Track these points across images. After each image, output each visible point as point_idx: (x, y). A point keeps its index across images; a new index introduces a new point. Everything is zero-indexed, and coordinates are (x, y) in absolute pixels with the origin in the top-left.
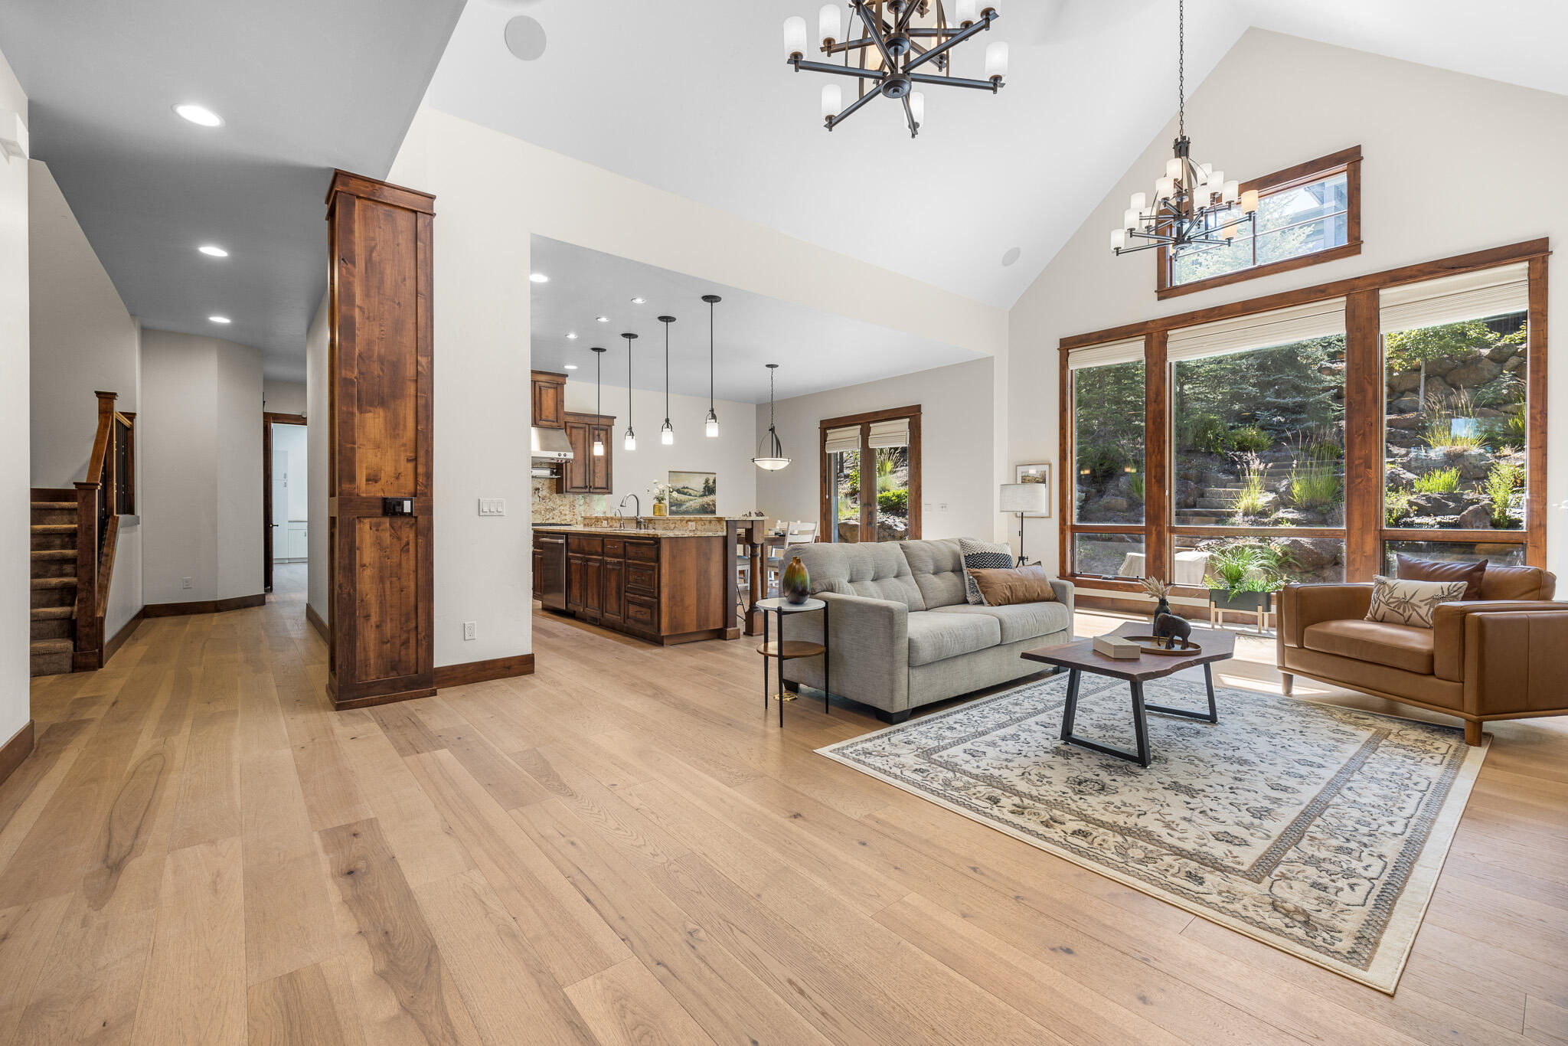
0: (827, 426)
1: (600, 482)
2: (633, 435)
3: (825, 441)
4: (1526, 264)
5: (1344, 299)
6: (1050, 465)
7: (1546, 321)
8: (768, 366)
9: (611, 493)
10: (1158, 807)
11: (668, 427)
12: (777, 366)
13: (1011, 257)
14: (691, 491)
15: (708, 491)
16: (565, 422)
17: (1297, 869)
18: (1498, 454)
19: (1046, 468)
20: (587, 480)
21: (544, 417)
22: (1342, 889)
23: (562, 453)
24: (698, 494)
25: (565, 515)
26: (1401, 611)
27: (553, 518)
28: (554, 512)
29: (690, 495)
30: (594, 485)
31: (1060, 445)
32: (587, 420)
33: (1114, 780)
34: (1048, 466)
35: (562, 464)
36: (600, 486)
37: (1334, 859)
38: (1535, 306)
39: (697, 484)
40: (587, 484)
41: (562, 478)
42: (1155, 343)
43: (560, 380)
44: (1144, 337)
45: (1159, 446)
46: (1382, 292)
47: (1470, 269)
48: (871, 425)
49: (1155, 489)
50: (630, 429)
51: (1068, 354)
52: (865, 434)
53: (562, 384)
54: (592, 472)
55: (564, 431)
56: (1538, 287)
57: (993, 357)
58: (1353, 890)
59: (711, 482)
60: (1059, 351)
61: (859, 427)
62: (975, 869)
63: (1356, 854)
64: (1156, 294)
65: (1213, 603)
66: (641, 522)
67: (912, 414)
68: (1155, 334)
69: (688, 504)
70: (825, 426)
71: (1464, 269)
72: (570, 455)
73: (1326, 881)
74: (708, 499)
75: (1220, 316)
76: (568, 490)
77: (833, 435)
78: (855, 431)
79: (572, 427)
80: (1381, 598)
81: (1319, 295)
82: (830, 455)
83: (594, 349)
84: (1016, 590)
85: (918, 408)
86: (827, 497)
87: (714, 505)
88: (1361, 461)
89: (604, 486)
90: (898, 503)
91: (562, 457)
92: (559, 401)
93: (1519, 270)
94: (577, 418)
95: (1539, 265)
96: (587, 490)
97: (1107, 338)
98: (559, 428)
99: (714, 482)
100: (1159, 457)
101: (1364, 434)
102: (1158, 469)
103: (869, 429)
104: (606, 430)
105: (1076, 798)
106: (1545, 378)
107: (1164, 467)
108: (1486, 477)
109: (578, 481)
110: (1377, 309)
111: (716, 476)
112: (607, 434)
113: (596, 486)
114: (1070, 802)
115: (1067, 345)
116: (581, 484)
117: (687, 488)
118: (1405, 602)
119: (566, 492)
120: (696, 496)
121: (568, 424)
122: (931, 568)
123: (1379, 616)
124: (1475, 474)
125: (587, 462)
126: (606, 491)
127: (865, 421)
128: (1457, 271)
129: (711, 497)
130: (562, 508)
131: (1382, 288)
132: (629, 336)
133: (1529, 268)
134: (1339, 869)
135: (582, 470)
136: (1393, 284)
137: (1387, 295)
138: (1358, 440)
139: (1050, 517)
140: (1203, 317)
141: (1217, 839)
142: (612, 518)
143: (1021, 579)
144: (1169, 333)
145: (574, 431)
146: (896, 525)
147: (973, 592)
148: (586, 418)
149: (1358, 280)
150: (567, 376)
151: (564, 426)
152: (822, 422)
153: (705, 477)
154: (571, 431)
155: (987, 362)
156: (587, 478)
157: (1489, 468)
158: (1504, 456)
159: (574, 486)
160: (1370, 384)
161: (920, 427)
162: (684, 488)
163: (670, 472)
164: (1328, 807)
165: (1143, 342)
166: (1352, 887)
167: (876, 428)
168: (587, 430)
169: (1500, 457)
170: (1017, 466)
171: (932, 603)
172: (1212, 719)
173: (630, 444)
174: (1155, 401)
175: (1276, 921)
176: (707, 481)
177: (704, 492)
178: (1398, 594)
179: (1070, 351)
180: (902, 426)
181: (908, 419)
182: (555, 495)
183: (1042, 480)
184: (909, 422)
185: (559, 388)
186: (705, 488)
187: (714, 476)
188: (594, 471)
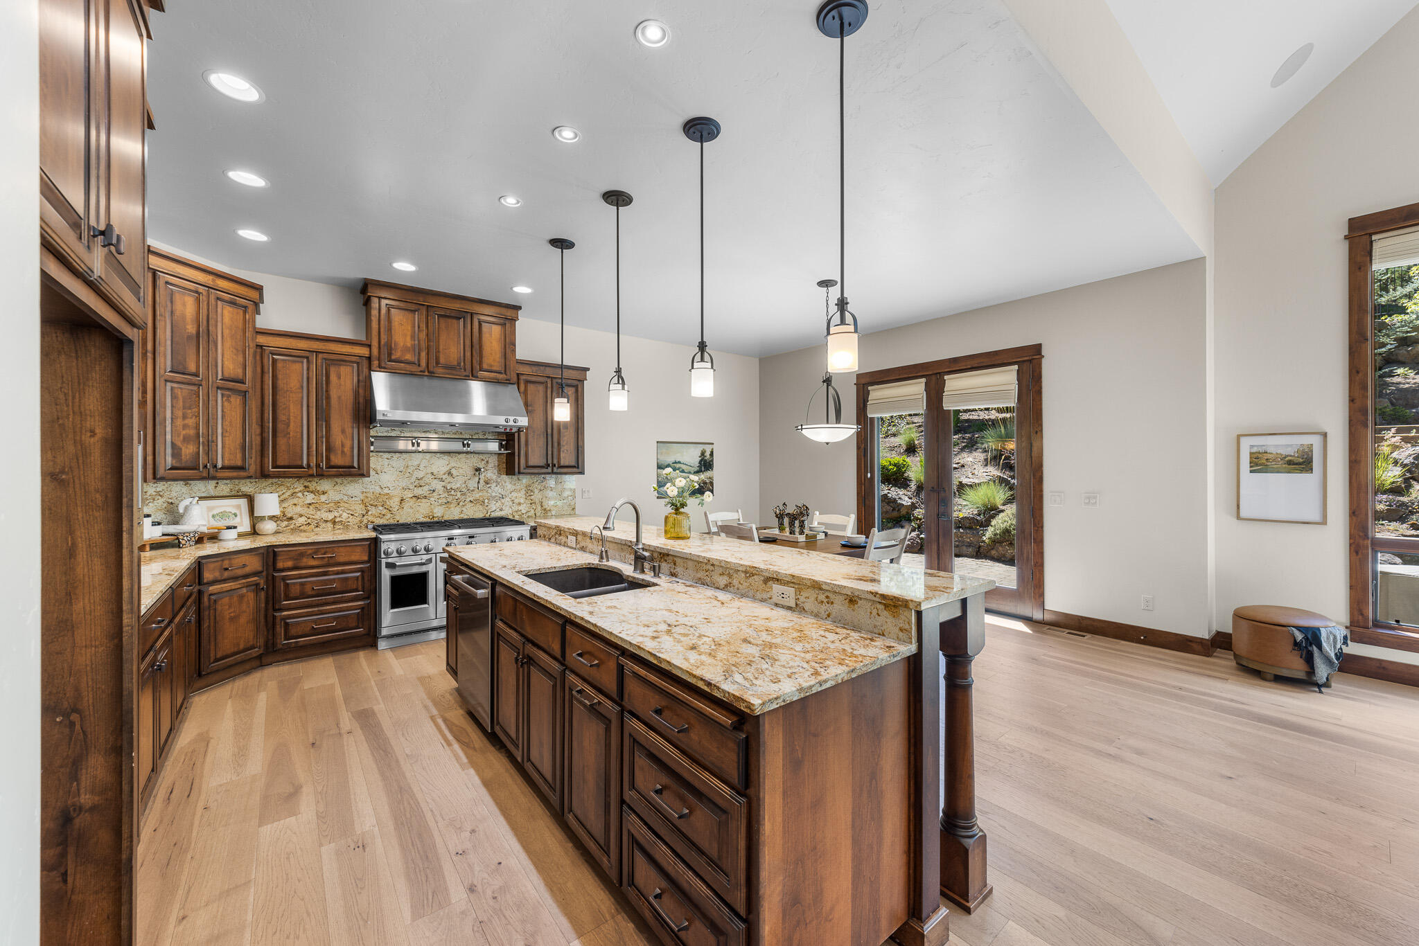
0: (868, 381)
1: (567, 458)
3: (866, 401)
6: (1324, 435)
8: (823, 283)
9: (582, 473)
14: (684, 467)
15: (705, 466)
16: (518, 374)
19: (1313, 440)
20: (550, 456)
21: (485, 366)
23: (512, 418)
24: (693, 470)
25: (520, 504)
27: (501, 510)
28: (503, 501)
29: (683, 471)
30: (559, 462)
31: (1352, 400)
32: (549, 372)
35: (513, 434)
36: (567, 464)
39: (691, 457)
40: (550, 462)
41: (513, 454)
43: (509, 313)
48: (946, 377)
50: (619, 371)
51: (1371, 242)
52: (935, 391)
53: (513, 320)
54: (556, 444)
55: (516, 386)
57: (1205, 257)
59: (707, 454)
60: (1346, 243)
61: (924, 380)
66: (644, 558)
67: (1026, 359)
70: (863, 381)
72: (523, 421)
74: (704, 476)
76: (522, 470)
77: (881, 393)
78: (917, 388)
79: (527, 382)
83: (557, 244)
85: (1037, 350)
86: (869, 475)
87: (711, 484)
89: (573, 463)
91: (511, 423)
92: (509, 344)
94: (535, 368)
96: (550, 470)
98: (507, 382)
99: (712, 453)
103: (942, 383)
104: (576, 387)
109: (536, 458)
111: (714, 446)
112: (577, 391)
113: (562, 463)
115: (1367, 230)
116: (542, 462)
117: (679, 462)
119: (519, 473)
120: (690, 472)
121: (522, 378)
125: (549, 431)
126: (575, 470)
127: (934, 373)
129: (708, 474)
130: (514, 494)
132: (616, 198)
135: (542, 442)
139: (1324, 522)
142: (584, 534)
145: (531, 387)
148: (547, 369)
150: (520, 308)
151: (515, 379)
152: (859, 376)
153: (701, 447)
154: (526, 387)
155: (1197, 264)
156: (550, 453)
159: (531, 463)
161: (1039, 377)
162: (675, 463)
163: (657, 442)
167: (954, 383)
168: (549, 385)
170: (1243, 435)
173: (618, 401)
176: (703, 454)
177: (700, 467)
179: (1374, 238)
180: (1006, 379)
181: (1016, 367)
182: (504, 477)
183: (1302, 463)
184: (1018, 371)
185: (508, 325)
186: (700, 462)
187: (711, 446)
188: (559, 444)
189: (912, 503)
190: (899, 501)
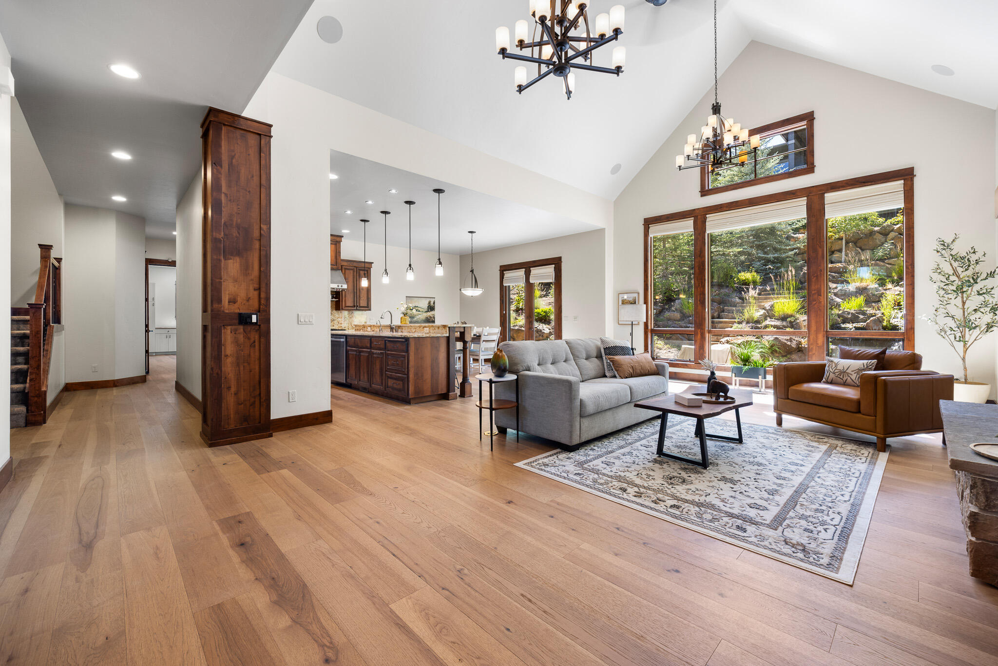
0: (504, 269)
1: (363, 303)
2: (387, 274)
3: (503, 278)
4: (902, 182)
5: (806, 198)
6: (638, 293)
7: (913, 213)
8: (469, 232)
9: (370, 310)
10: (716, 491)
11: (410, 269)
12: (475, 232)
13: (616, 169)
14: (419, 309)
15: (431, 308)
16: (342, 266)
17: (796, 522)
18: (885, 288)
19: (636, 295)
22: (820, 532)
23: (340, 285)
24: (424, 311)
26: (841, 377)
27: (333, 326)
29: (419, 311)
30: (359, 305)
31: (644, 281)
32: (355, 264)
33: (690, 476)
34: (637, 294)
35: (339, 292)
36: (363, 306)
37: (814, 516)
38: (907, 205)
39: (424, 304)
40: (355, 304)
41: (339, 301)
42: (699, 222)
43: (338, 239)
44: (693, 218)
45: (702, 282)
46: (826, 195)
47: (873, 183)
48: (531, 269)
49: (700, 307)
50: (386, 270)
51: (649, 227)
52: (528, 274)
53: (340, 242)
54: (358, 297)
55: (341, 271)
56: (909, 195)
57: (605, 229)
58: (826, 531)
59: (432, 303)
60: (643, 226)
61: (524, 270)
62: (618, 529)
63: (826, 512)
64: (700, 193)
65: (734, 375)
66: (393, 328)
67: (557, 262)
68: (699, 217)
69: (418, 317)
70: (502, 269)
71: (870, 184)
72: (345, 286)
73: (811, 527)
74: (430, 314)
75: (737, 207)
76: (343, 308)
77: (508, 275)
78: (521, 273)
79: (345, 269)
80: (831, 369)
81: (792, 196)
82: (506, 286)
83: (362, 220)
84: (636, 369)
85: (560, 259)
86: (504, 312)
87: (434, 317)
88: (815, 292)
89: (366, 306)
90: (545, 316)
91: (340, 287)
92: (338, 252)
93: (899, 184)
94: (349, 263)
95: (909, 183)
96: (355, 308)
97: (672, 218)
98: (336, 269)
99: (434, 303)
100: (702, 289)
101: (817, 276)
102: (701, 296)
103: (530, 271)
104: (367, 271)
105: (670, 487)
106: (913, 245)
107: (705, 295)
108: (880, 301)
109: (349, 302)
110: (823, 205)
112: (368, 272)
113: (361, 305)
114: (666, 489)
115: (648, 223)
116: (352, 305)
117: (417, 307)
118: (843, 372)
119: (342, 309)
120: (423, 312)
121: (343, 267)
122: (584, 356)
123: (829, 380)
124: (873, 299)
125: (355, 291)
126: (367, 309)
127: (527, 267)
128: (866, 184)
129: (432, 313)
130: (339, 319)
131: (826, 193)
132: (385, 213)
133: (904, 184)
134: (818, 521)
135: (352, 296)
136: (832, 190)
137: (829, 197)
138: (814, 280)
139: (639, 324)
140: (727, 207)
141: (751, 507)
143: (638, 362)
144: (707, 216)
145: (347, 271)
146: (544, 330)
147: (609, 370)
149: (813, 188)
150: (343, 237)
151: (339, 268)
152: (501, 266)
153: (428, 300)
154: (345, 271)
155: (602, 231)
156: (355, 301)
157: (881, 296)
158: (888, 289)
159: (347, 305)
160: (820, 247)
161: (561, 270)
162: (415, 307)
163: (406, 297)
164: (808, 487)
165: (692, 221)
166: (825, 530)
167: (535, 271)
168: (355, 270)
169: (886, 290)
170: (619, 294)
171: (586, 377)
172: (740, 440)
173: (386, 280)
174: (699, 256)
175: (787, 550)
176: (429, 303)
177: (428, 309)
178: (840, 367)
179: (650, 225)
180: (550, 270)
181: (554, 266)
182: (334, 311)
183: (634, 302)
184: (555, 267)
185: (337, 245)
186: (428, 307)
187: (434, 299)
188: (360, 296)
189: (550, 332)
190: (543, 331)
